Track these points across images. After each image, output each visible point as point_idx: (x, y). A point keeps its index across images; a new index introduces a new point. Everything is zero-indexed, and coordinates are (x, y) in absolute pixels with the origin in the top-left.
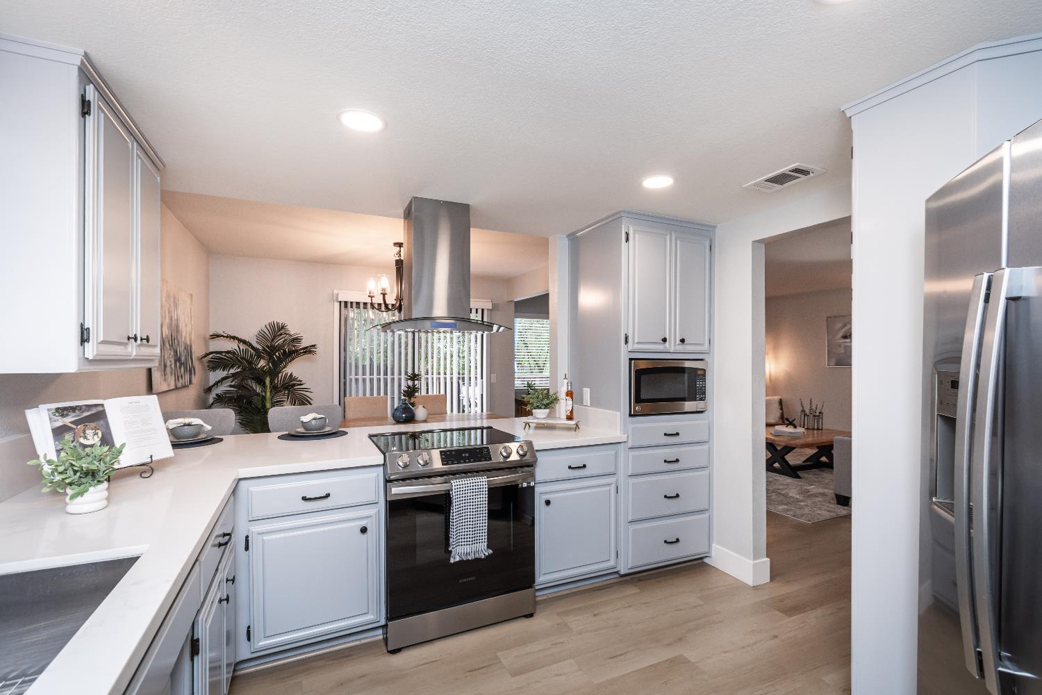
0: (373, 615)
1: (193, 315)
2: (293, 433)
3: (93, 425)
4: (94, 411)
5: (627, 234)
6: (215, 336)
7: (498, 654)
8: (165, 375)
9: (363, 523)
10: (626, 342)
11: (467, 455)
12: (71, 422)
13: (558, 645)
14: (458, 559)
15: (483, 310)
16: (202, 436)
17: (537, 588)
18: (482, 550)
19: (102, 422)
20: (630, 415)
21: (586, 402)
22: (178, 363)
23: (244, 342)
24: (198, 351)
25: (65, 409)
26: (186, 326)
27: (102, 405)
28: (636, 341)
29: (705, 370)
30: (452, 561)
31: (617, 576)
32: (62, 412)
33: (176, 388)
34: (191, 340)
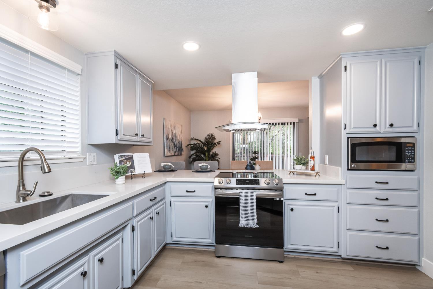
0: (211, 240)
1: (182, 132)
2: (197, 170)
3: (129, 160)
4: (130, 156)
5: (345, 67)
6: (192, 139)
7: (257, 272)
8: (169, 150)
9: (207, 204)
10: (345, 128)
11: (248, 182)
12: (124, 159)
13: (289, 279)
14: (243, 226)
15: (294, 123)
16: (171, 169)
17: (285, 250)
18: (253, 224)
19: (131, 160)
20: (348, 170)
21: (327, 163)
22: (175, 147)
23: (199, 141)
24: (185, 144)
25: (122, 155)
26: (179, 135)
27: (132, 155)
28: (352, 127)
29: (414, 144)
30: (240, 226)
31: (340, 258)
32: (122, 156)
33: (174, 155)
34: (181, 140)
